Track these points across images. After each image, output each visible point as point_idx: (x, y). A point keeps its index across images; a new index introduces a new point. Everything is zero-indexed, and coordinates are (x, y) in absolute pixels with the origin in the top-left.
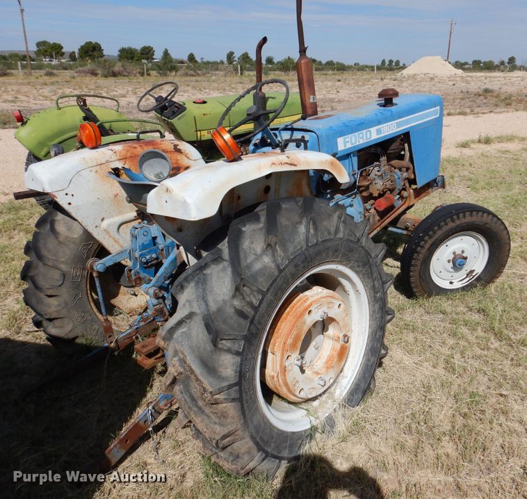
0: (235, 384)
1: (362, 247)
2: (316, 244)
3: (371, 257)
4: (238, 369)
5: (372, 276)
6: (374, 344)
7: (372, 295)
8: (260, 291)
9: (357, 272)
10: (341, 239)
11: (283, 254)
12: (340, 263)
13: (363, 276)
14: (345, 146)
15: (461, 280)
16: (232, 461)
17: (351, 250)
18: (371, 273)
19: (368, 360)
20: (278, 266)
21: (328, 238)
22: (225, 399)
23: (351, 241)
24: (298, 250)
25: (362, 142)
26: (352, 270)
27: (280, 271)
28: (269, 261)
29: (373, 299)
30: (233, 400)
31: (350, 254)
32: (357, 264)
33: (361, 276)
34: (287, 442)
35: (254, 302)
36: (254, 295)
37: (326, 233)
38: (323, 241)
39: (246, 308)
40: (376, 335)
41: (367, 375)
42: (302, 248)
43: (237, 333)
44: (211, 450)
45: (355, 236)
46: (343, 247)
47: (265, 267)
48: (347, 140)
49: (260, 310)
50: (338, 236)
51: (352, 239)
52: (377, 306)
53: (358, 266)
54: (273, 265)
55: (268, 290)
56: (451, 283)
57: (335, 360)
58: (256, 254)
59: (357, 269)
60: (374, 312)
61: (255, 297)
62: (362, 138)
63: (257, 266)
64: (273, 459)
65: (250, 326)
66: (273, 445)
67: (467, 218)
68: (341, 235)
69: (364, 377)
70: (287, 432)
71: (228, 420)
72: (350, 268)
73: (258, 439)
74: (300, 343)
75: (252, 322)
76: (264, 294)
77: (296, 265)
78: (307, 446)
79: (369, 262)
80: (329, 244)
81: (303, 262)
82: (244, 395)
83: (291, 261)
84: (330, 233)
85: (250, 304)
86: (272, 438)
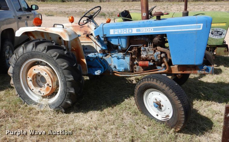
2: (35, 51)
3: (58, 65)
10: (44, 54)
11: (25, 50)
14: (114, 33)
15: (163, 117)
20: (23, 52)
21: (39, 51)
23: (48, 56)
25: (125, 33)
27: (23, 54)
36: (17, 56)
37: (39, 50)
38: (37, 52)
45: (51, 55)
48: (115, 31)
50: (43, 52)
55: (20, 57)
56: (157, 115)
62: (126, 31)
67: (154, 82)
73: (18, 90)
74: (32, 76)
75: (16, 62)
76: (19, 57)
77: (28, 54)
78: (33, 105)
79: (57, 66)
80: (39, 53)
81: (30, 54)
82: (14, 78)
83: (27, 53)
84: (40, 50)
85: (16, 58)
86: (23, 94)
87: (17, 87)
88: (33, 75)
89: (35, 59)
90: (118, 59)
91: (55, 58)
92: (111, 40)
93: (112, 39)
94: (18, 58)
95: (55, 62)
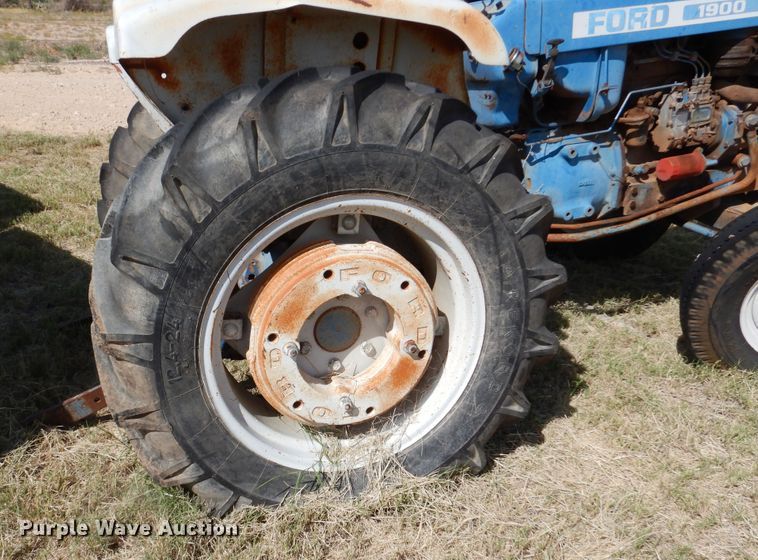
0: (146, 339)
1: (474, 185)
2: (350, 148)
3: (498, 211)
4: (154, 316)
5: (497, 252)
6: (487, 384)
7: (497, 289)
8: (209, 200)
9: (459, 234)
10: (416, 154)
11: (268, 148)
12: (416, 202)
13: (476, 245)
16: (153, 460)
17: (443, 184)
18: (496, 245)
19: (470, 408)
20: (253, 166)
21: (382, 143)
22: (128, 355)
23: (445, 166)
24: (304, 148)
26: (448, 226)
27: (257, 176)
28: (238, 152)
29: (497, 298)
30: (141, 362)
31: (442, 192)
32: (461, 217)
33: (471, 245)
34: (259, 472)
35: (196, 214)
36: (197, 202)
37: (379, 135)
38: (367, 147)
39: (179, 220)
40: (494, 368)
41: (459, 433)
42: (312, 146)
43: (158, 258)
44: (133, 434)
45: (459, 158)
46: (420, 170)
47: (229, 162)
49: (207, 232)
50: (411, 146)
51: (450, 163)
52: (505, 315)
53: (463, 223)
54: (244, 162)
55: (226, 202)
57: (386, 380)
58: (221, 138)
59: (461, 228)
60: (497, 323)
61: (199, 207)
62: (641, 20)
63: (215, 157)
64: (222, 487)
65: (182, 253)
66: (223, 464)
68: (419, 146)
69: (453, 434)
70: (265, 460)
71: (137, 391)
72: (441, 220)
73: (190, 442)
74: (299, 323)
75: (187, 248)
76: (217, 208)
77: (295, 176)
78: (298, 496)
79: (490, 220)
80: (383, 156)
81: (314, 174)
82: (164, 362)
83: (284, 165)
84: (389, 135)
85: (188, 216)
86: (226, 454)
87: (187, 425)
88: (308, 313)
89: (335, 205)
90: (572, 161)
91: (483, 174)
92: (565, 72)
93: (569, 67)
94: (209, 219)
95: (485, 197)
